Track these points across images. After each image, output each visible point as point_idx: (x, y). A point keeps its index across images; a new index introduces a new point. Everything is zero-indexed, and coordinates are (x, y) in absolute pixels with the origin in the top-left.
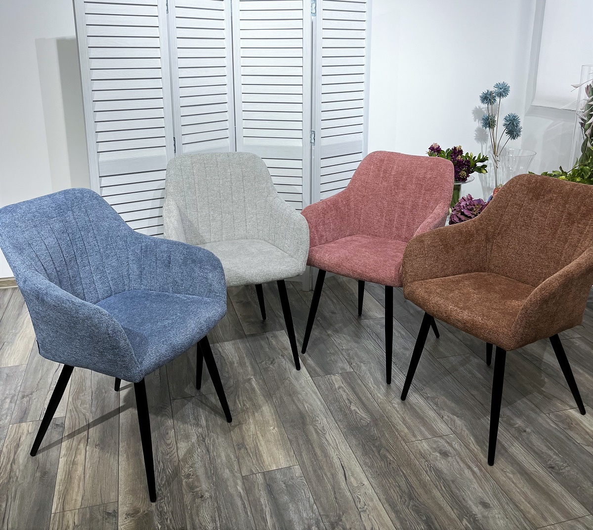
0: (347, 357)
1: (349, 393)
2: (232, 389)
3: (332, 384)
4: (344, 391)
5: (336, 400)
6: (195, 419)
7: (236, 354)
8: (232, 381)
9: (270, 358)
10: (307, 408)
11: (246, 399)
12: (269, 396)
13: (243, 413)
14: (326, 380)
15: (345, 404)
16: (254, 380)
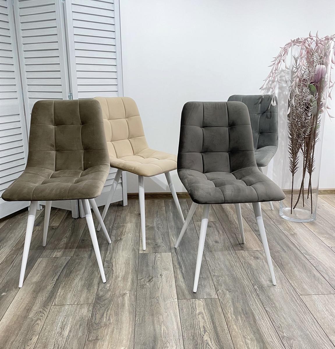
0: (215, 283)
1: (206, 321)
2: (106, 301)
3: (194, 309)
4: (203, 318)
5: (193, 326)
6: (61, 328)
7: (124, 270)
8: (110, 293)
9: (149, 276)
10: (162, 331)
11: (113, 313)
12: (134, 313)
13: (104, 328)
14: (190, 303)
15: (199, 332)
16: (128, 295)
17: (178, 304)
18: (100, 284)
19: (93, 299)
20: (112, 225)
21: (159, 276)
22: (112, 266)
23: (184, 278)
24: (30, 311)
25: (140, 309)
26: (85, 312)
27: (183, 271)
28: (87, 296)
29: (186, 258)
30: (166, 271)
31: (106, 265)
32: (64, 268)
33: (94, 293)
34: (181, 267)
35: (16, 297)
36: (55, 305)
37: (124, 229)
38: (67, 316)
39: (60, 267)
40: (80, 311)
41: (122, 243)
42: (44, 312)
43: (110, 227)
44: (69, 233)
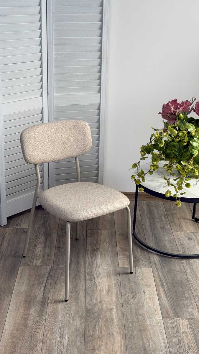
0: (198, 304)
1: (191, 340)
2: (96, 315)
3: (178, 327)
4: (187, 337)
5: (178, 344)
6: (60, 337)
7: (107, 284)
8: (97, 307)
9: (133, 292)
10: (151, 346)
11: (104, 326)
12: (124, 328)
13: (99, 339)
14: (174, 322)
15: (184, 349)
16: (115, 310)
17: (163, 323)
18: (86, 297)
19: (83, 312)
20: (85, 231)
21: (142, 292)
22: (94, 278)
23: (167, 297)
24: (28, 320)
25: (128, 325)
26: (77, 323)
27: (165, 289)
28: (76, 308)
29: (167, 275)
30: (148, 288)
31: (88, 277)
32: (48, 278)
33: (83, 307)
34: (162, 284)
35: (10, 305)
36: (49, 315)
37: (99, 237)
38: (62, 327)
39: (44, 277)
40: (73, 323)
41: (100, 254)
42: (41, 321)
43: (83, 233)
44: (42, 239)
